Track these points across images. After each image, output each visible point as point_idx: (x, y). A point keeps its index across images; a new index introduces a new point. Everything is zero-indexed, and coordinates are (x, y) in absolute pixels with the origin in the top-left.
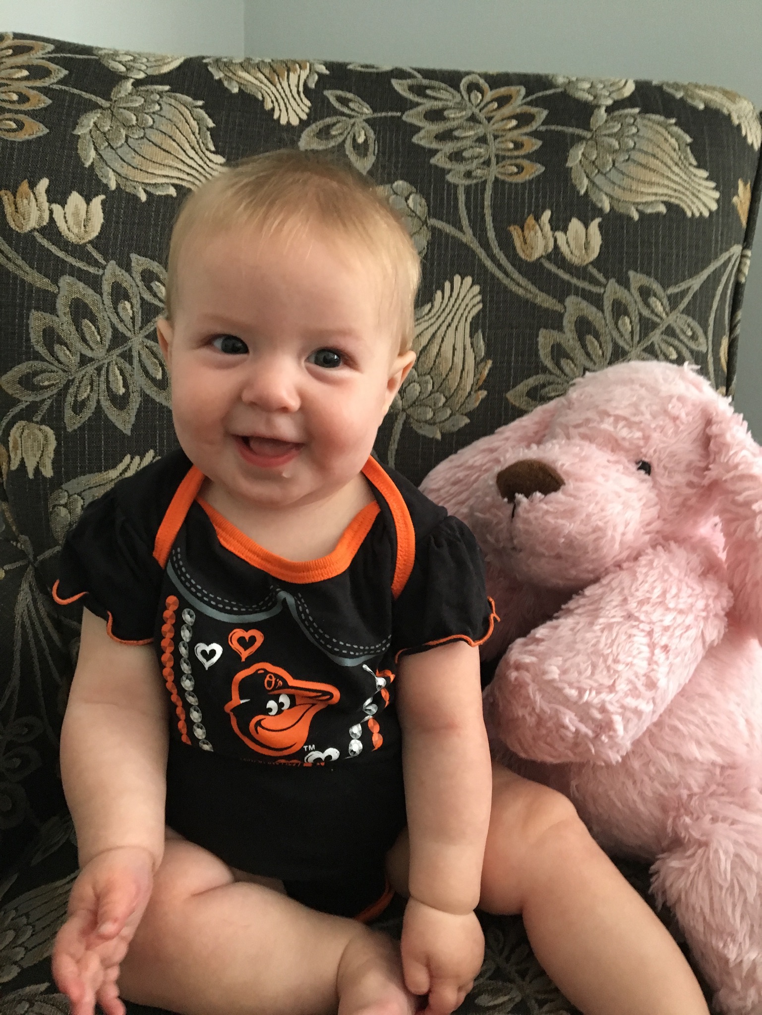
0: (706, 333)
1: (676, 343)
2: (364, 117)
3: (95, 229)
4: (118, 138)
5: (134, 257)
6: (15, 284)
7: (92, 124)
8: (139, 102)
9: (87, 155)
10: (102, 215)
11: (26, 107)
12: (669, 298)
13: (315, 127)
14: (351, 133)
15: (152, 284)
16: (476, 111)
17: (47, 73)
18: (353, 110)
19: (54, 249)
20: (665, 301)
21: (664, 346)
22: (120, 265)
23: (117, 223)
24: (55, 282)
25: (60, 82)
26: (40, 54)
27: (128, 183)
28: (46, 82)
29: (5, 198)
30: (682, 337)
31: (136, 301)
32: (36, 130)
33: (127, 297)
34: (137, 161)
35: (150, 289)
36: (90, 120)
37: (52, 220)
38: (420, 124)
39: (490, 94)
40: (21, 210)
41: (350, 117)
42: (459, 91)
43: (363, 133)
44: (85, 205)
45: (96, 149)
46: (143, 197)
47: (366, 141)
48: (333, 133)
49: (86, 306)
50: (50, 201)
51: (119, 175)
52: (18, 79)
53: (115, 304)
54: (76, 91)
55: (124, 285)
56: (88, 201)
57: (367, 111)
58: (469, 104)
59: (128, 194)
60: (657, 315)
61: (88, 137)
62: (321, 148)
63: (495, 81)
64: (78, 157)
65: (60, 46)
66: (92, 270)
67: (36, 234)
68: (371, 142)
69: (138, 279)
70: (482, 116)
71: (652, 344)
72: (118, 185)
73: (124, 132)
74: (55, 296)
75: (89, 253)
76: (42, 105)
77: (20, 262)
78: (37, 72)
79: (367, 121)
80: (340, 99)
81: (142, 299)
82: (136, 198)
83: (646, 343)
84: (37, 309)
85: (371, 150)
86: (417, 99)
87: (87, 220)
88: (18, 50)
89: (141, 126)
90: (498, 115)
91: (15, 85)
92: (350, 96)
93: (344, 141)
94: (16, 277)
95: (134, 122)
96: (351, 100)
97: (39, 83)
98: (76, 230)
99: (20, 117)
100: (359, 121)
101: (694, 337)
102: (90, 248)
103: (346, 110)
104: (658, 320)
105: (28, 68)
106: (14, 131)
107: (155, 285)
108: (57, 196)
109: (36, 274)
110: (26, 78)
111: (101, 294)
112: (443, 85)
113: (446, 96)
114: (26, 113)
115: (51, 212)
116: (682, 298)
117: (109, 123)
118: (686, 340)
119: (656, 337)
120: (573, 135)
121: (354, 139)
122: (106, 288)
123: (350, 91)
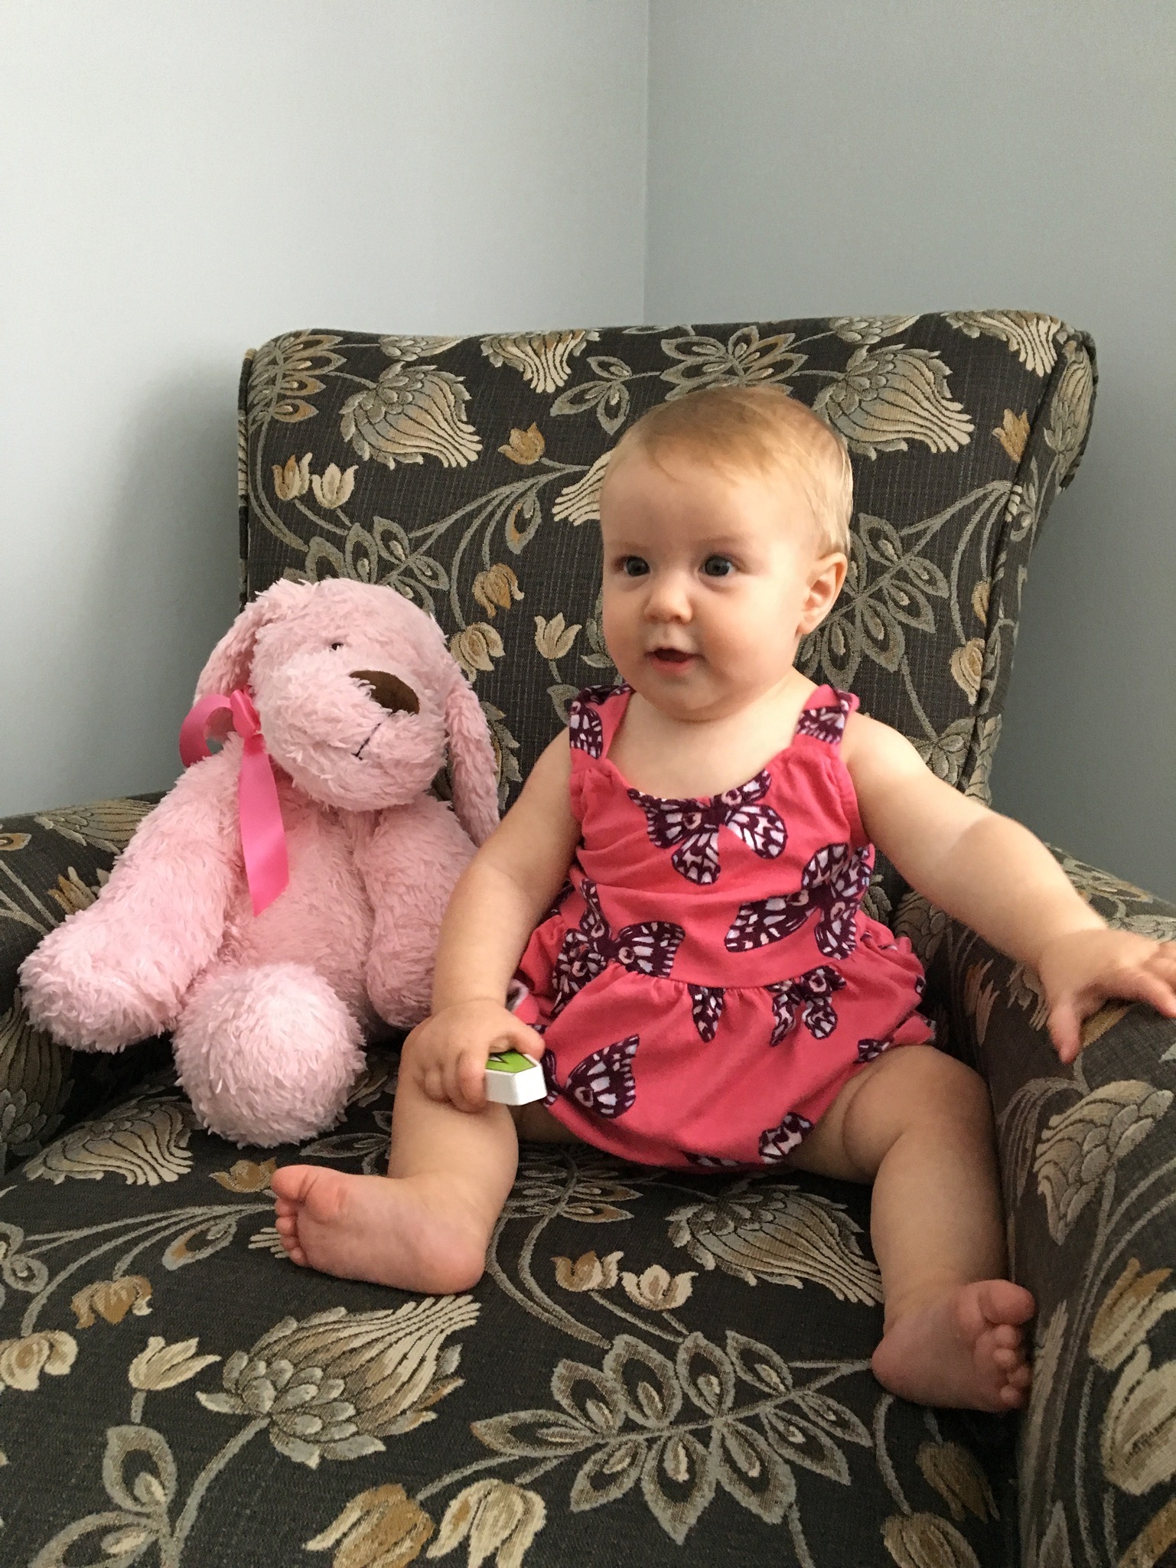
0: (947, 576)
1: (909, 587)
2: (622, 379)
3: (345, 497)
4: (377, 415)
5: (376, 519)
6: (275, 544)
7: (356, 404)
8: (404, 381)
9: (348, 431)
10: (353, 483)
11: (304, 393)
12: (902, 539)
13: (570, 393)
14: (606, 397)
15: (391, 543)
16: (736, 363)
17: (328, 361)
18: (613, 374)
19: (309, 513)
20: (898, 544)
21: (893, 591)
22: (363, 527)
23: (366, 489)
24: (307, 542)
25: (337, 369)
26: (326, 346)
27: (381, 454)
28: (325, 370)
29: (276, 472)
30: (917, 581)
31: (374, 558)
32: (310, 411)
33: (366, 555)
34: (392, 433)
35: (388, 548)
36: (356, 400)
37: (311, 489)
38: (676, 381)
39: (756, 344)
40: (287, 481)
41: (608, 380)
42: (726, 345)
43: (617, 395)
44: (339, 474)
45: (356, 426)
46: (392, 465)
47: (619, 403)
48: (587, 397)
49: (330, 563)
50: (311, 473)
51: (373, 447)
52: (302, 370)
53: (355, 560)
54: (349, 376)
55: (366, 544)
56: (343, 470)
57: (626, 373)
58: (731, 357)
59: (379, 463)
60: (887, 559)
61: (352, 415)
62: (572, 412)
63: (766, 330)
64: (339, 434)
65: (348, 337)
66: (338, 531)
67: (296, 501)
68: (624, 404)
69: (378, 538)
70: (740, 368)
71: (880, 590)
72: (371, 456)
73: (384, 409)
74: (306, 554)
75: (338, 516)
76: (318, 390)
77: (282, 526)
78: (319, 362)
79: (623, 383)
80: (602, 365)
81: (380, 557)
82: (386, 467)
83: (874, 589)
84: (290, 566)
85: (622, 410)
86: (681, 357)
87: (340, 488)
88: (308, 345)
89: (403, 403)
90: (756, 365)
91: (298, 376)
92: (613, 360)
93: (597, 405)
94: (276, 539)
95: (396, 400)
96: (613, 365)
97: (317, 372)
98: (329, 497)
99: (298, 402)
100: (617, 384)
101: (932, 582)
102: (339, 513)
103: (605, 375)
104: (888, 563)
105: (310, 359)
106: (291, 414)
107: (394, 544)
108: (318, 468)
109: (293, 536)
110: (307, 369)
111: (344, 552)
112: (712, 340)
113: (712, 349)
114: (303, 398)
115: (311, 481)
116: (917, 540)
117: (372, 401)
118: (920, 584)
119: (885, 582)
120: (825, 377)
121: (608, 402)
122: (349, 547)
123: (614, 356)
